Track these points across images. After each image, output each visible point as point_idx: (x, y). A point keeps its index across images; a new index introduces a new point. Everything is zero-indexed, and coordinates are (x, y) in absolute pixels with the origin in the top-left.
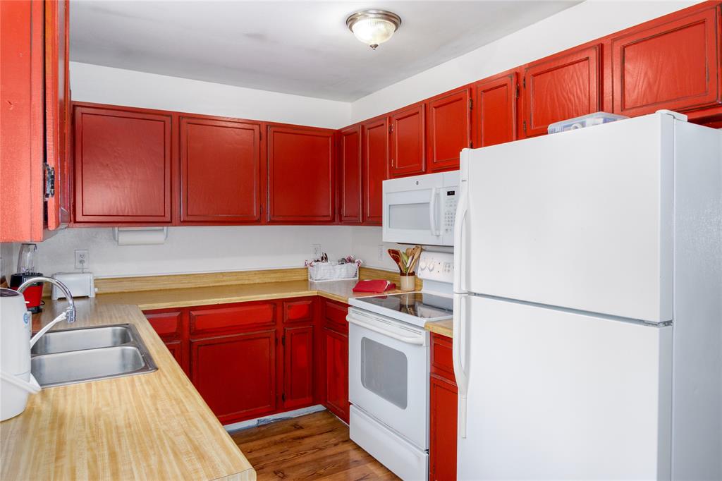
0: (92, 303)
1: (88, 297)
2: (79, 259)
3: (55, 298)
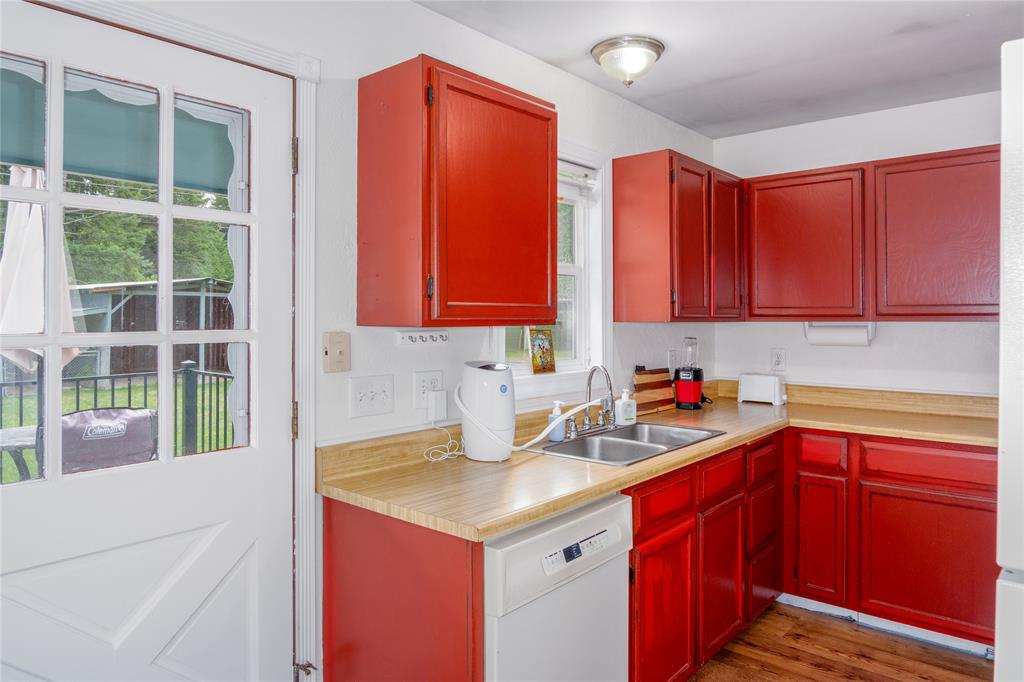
0: (777, 413)
1: (771, 403)
2: (775, 359)
3: (740, 400)
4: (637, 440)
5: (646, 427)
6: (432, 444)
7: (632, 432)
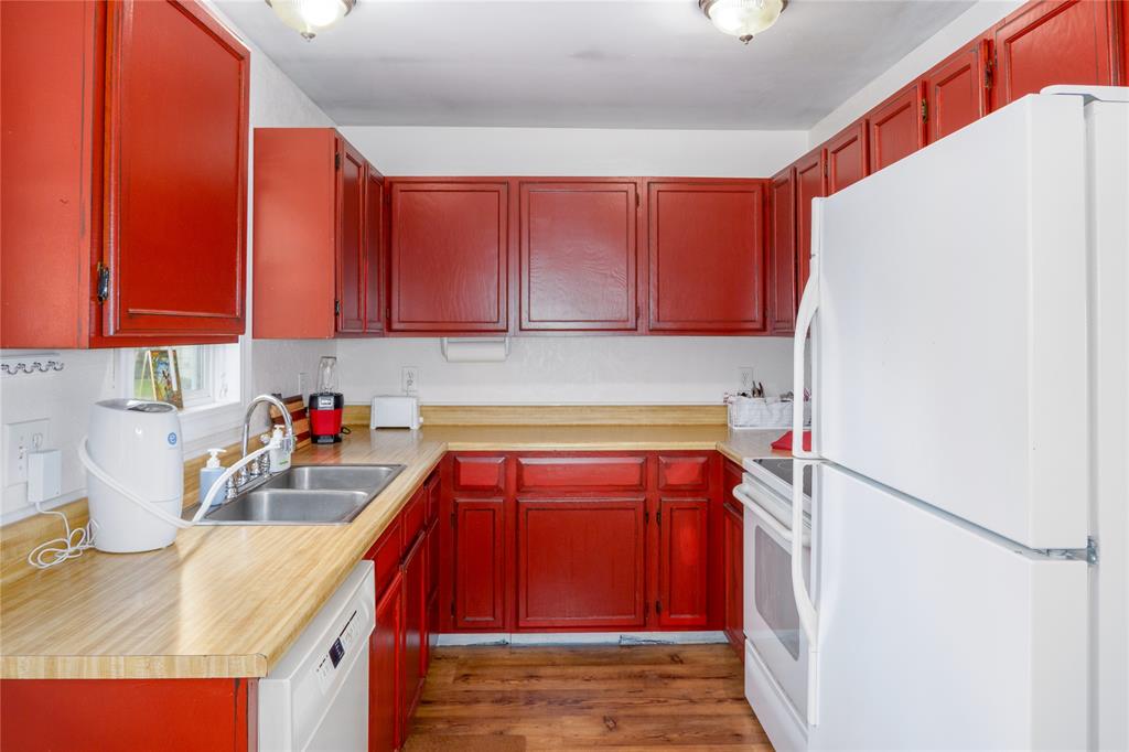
0: (415, 436)
1: (408, 428)
2: (407, 378)
3: (373, 427)
4: (293, 488)
5: (307, 469)
6: (40, 540)
7: (287, 480)
